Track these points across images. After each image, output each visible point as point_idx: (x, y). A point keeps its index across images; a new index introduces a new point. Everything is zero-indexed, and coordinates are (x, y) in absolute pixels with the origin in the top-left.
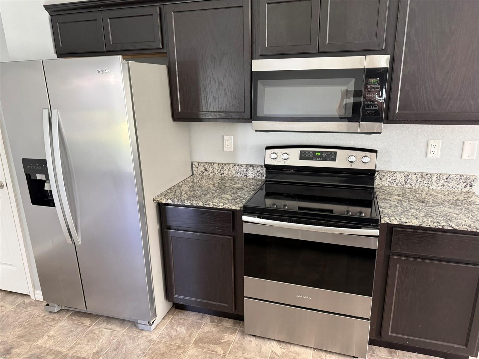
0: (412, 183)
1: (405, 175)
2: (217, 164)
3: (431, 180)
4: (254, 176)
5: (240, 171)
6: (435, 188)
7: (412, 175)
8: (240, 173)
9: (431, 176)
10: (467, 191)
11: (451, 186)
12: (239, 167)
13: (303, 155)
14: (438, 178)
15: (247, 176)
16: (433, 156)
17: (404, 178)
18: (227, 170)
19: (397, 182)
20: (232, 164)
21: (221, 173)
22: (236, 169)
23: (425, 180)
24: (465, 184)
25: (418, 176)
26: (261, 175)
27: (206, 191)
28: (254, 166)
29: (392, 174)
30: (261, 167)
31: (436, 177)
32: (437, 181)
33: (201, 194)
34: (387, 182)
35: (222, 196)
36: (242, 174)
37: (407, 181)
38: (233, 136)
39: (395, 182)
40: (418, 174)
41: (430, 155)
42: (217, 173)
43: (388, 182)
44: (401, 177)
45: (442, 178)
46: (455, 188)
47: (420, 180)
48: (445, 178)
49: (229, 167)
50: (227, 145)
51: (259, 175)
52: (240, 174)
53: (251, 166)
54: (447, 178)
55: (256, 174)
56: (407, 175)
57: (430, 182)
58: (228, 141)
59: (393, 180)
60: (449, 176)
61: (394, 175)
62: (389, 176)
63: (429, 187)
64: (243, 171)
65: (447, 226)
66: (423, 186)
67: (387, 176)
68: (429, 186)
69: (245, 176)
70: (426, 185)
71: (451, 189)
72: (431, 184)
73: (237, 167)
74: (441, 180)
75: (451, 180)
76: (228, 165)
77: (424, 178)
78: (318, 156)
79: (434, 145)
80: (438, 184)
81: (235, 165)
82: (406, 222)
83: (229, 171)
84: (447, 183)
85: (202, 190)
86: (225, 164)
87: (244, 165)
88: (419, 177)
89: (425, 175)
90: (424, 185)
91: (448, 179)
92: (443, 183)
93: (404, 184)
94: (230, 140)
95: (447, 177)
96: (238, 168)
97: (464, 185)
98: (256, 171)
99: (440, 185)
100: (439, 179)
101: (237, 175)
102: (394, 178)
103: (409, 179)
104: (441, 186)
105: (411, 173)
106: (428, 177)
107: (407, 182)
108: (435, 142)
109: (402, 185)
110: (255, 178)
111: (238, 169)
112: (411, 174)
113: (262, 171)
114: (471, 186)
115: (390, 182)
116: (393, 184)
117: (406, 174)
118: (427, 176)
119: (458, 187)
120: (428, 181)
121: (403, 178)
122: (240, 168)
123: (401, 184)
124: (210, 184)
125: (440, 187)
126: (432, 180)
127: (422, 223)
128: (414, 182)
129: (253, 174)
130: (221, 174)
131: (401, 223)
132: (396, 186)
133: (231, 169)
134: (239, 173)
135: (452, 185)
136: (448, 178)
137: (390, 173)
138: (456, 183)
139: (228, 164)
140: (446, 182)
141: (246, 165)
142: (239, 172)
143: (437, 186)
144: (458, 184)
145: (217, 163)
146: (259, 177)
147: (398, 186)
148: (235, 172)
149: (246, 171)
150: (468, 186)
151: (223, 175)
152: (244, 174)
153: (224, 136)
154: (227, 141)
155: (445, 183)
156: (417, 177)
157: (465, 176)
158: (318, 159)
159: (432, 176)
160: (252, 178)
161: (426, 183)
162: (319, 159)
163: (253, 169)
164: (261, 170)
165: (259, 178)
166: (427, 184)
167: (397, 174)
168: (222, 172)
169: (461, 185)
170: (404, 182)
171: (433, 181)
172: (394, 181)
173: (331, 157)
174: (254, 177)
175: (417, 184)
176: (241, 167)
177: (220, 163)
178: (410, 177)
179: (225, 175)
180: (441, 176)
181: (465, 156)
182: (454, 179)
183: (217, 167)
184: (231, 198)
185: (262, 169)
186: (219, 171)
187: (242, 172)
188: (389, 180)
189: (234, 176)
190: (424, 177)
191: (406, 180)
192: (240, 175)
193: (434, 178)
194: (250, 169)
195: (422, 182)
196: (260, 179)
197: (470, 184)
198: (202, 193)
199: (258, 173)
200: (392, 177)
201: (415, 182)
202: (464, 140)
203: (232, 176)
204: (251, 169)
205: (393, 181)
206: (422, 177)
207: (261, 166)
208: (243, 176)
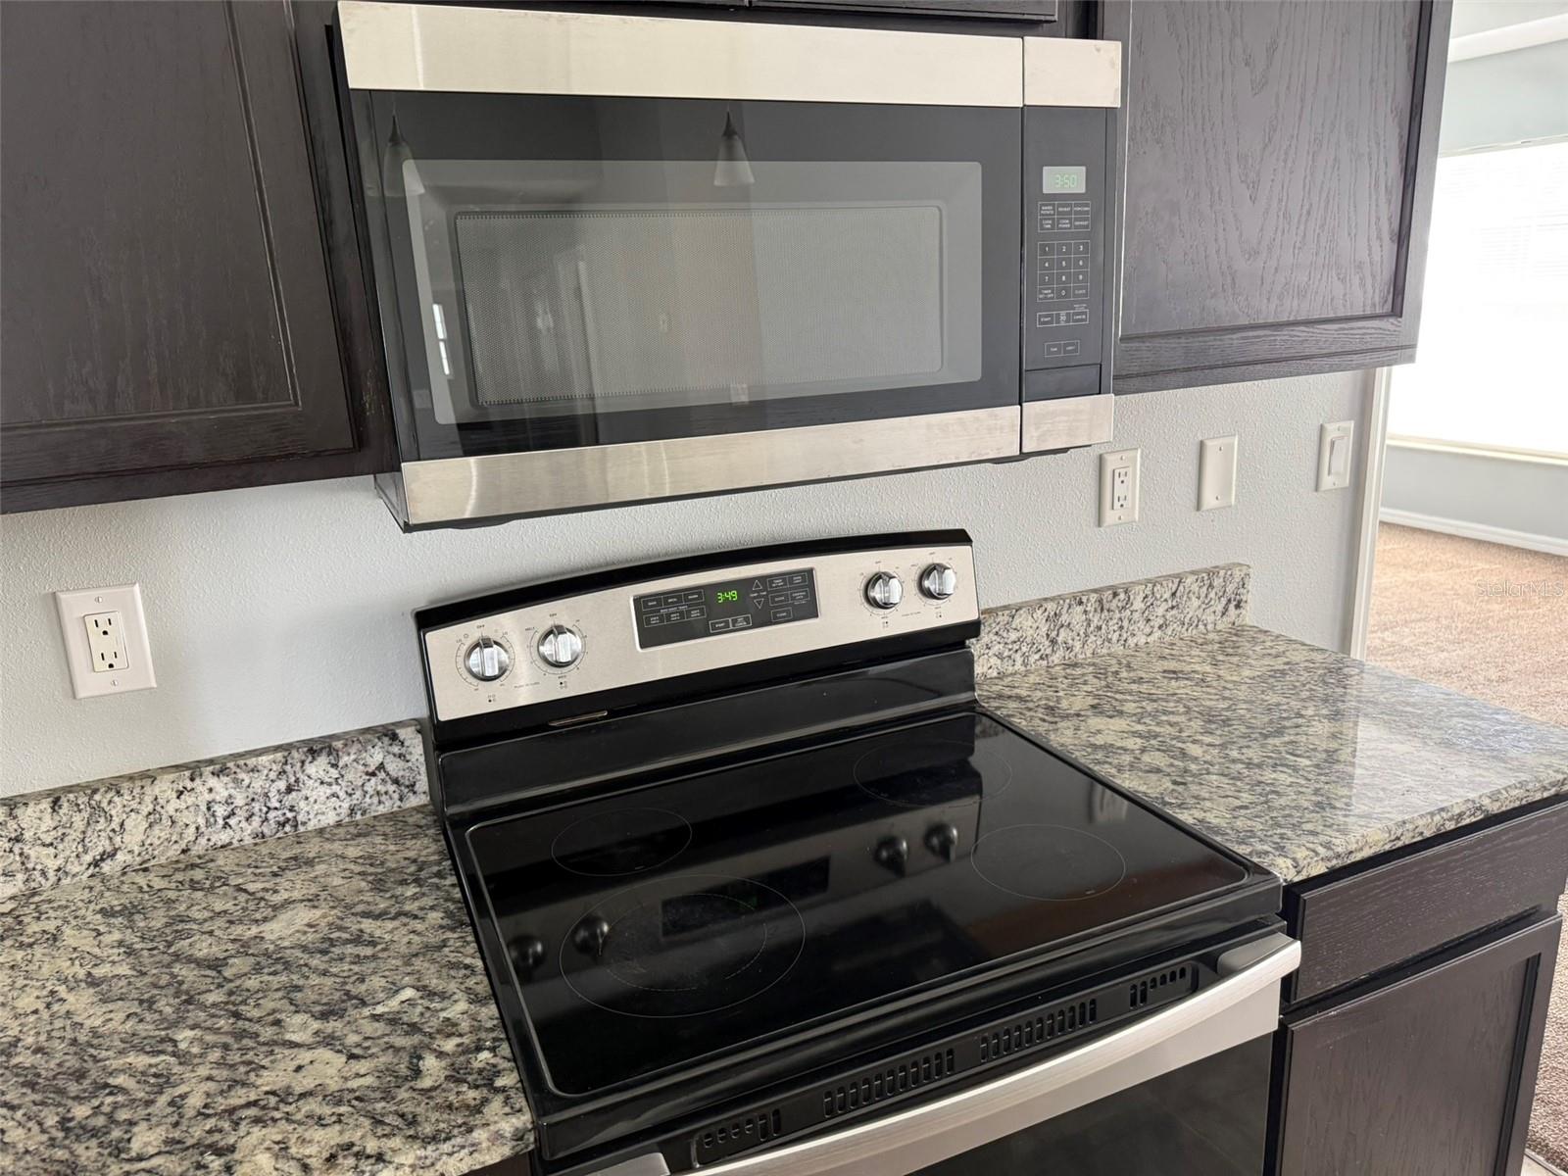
0: (1073, 640)
1: (1046, 614)
2: (46, 804)
3: (1128, 612)
4: (346, 805)
5: (240, 801)
6: (1142, 640)
7: (1070, 607)
8: (241, 814)
9: (1129, 598)
10: (1230, 626)
11: (1187, 621)
12: (225, 779)
13: (654, 620)
14: (1150, 600)
15: (300, 818)
16: (1120, 518)
17: (1046, 629)
18: (136, 826)
19: (1024, 649)
20: (164, 770)
21: (88, 858)
22: (208, 797)
23: (1111, 619)
24: (1224, 601)
25: (1088, 609)
26: (392, 788)
27: (80, 1075)
28: (338, 744)
29: (1006, 618)
30: (386, 740)
31: (1142, 595)
32: (1147, 612)
33: (53, 1143)
34: (991, 660)
35: (269, 1080)
36: (256, 820)
37: (1058, 635)
38: (137, 588)
39: (1017, 651)
40: (1088, 600)
41: (1110, 517)
42: (52, 865)
43: (994, 661)
44: (1035, 626)
45: (1161, 597)
46: (1197, 626)
47: (1095, 622)
48: (1167, 595)
49: (148, 799)
50: (97, 657)
51: (378, 793)
52: (244, 824)
53: (314, 748)
54: (1174, 594)
55: (358, 794)
56: (1055, 614)
57: (1125, 624)
58: (104, 626)
59: (1010, 647)
60: (1179, 586)
61: (1014, 626)
62: (997, 633)
63: (1125, 641)
64: (266, 795)
65: (1468, 813)
66: (1106, 643)
67: (991, 635)
68: (1125, 636)
69: (283, 825)
70: (1115, 637)
71: (1187, 630)
72: (1131, 628)
73: (212, 782)
74: (1159, 602)
75: (1185, 599)
76: (137, 791)
77: (1108, 611)
78: (732, 609)
79: (1123, 473)
80: (1152, 624)
81: (194, 769)
82: (1351, 852)
83: (150, 826)
84: (1174, 612)
85: (32, 1086)
86: (114, 785)
87: (264, 759)
88: (1093, 610)
89: (1111, 597)
90: (1110, 637)
91: (1178, 594)
92: (1164, 616)
93: (1049, 651)
94: (118, 618)
95: (1174, 590)
96: (221, 787)
97: (1220, 608)
98: (355, 775)
99: (1157, 626)
100: (1152, 604)
101: (224, 837)
102: (1013, 636)
103: (1062, 626)
104: (1160, 627)
105: (1068, 601)
106: (1120, 604)
107: (1056, 642)
108: (1122, 459)
109: (1041, 658)
110: (358, 817)
111: (222, 793)
112: (1066, 606)
113: (402, 764)
114: (1238, 606)
115: (1000, 656)
116: (1011, 662)
117: (1051, 607)
118: (1115, 601)
119: (1204, 617)
120: (1120, 619)
121: (1044, 629)
122: (237, 782)
123: (1040, 654)
124: (62, 990)
125: (1157, 634)
126: (1132, 612)
127: (1399, 834)
128: (1078, 635)
129: (342, 794)
130: (96, 864)
131: (1334, 862)
132: (1023, 668)
133: (170, 809)
134: (232, 821)
135: (1189, 616)
136: (1176, 592)
137: (997, 620)
138: (1199, 607)
139: (131, 778)
140: (1173, 608)
141: (279, 756)
142: (233, 814)
143: (1148, 630)
144: (1204, 606)
145: (38, 797)
146: (380, 802)
147: (1029, 667)
148: (201, 821)
149: (289, 790)
150: (1232, 607)
151: (106, 867)
152: (272, 815)
153: (62, 596)
154: (91, 625)
155: (1169, 615)
156: (1085, 612)
157: (1222, 573)
158: (735, 622)
159: (1132, 597)
160: (339, 824)
161: (1116, 627)
162: (739, 625)
163: (335, 766)
164: (390, 758)
165: (382, 809)
166: (1117, 633)
167: (1021, 615)
168: (102, 845)
169: (1212, 609)
170: (1047, 643)
171: (1136, 616)
172: (1016, 647)
173: (794, 598)
174: (352, 811)
175: (1088, 642)
176: (242, 775)
177: (69, 789)
178: (1064, 618)
179: (129, 857)
180: (1155, 589)
181: (1210, 500)
182: (1194, 593)
183: (48, 822)
184: (362, 1066)
185: (396, 749)
186: (70, 847)
187: (256, 806)
188: (996, 648)
189: (198, 849)
190: (1106, 606)
191: (1054, 634)
192: (243, 831)
193: (1138, 605)
194: (311, 769)
195: (1104, 626)
196: (392, 817)
197: (1235, 600)
198: (51, 1120)
199: (373, 784)
200: (1005, 635)
201: (1081, 633)
202: (1200, 438)
203: (184, 851)
204: (319, 767)
205: (1010, 650)
206: (1102, 610)
207: (389, 734)
208: (266, 831)
